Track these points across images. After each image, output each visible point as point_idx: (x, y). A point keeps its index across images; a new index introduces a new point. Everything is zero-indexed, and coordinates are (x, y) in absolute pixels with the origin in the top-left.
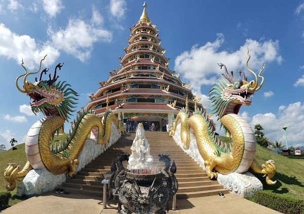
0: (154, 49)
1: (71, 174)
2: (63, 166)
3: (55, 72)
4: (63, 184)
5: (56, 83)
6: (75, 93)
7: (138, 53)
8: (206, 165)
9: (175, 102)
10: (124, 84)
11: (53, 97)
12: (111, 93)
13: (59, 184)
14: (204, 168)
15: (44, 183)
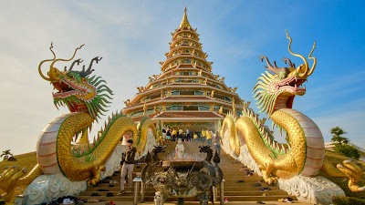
0: (195, 53)
1: (94, 181)
2: (85, 171)
3: (91, 64)
4: (81, 193)
5: (90, 76)
6: (110, 92)
7: (180, 58)
8: (261, 169)
9: (221, 108)
10: (164, 90)
11: (84, 91)
12: (149, 100)
13: (76, 192)
14: (260, 174)
15: (57, 190)
